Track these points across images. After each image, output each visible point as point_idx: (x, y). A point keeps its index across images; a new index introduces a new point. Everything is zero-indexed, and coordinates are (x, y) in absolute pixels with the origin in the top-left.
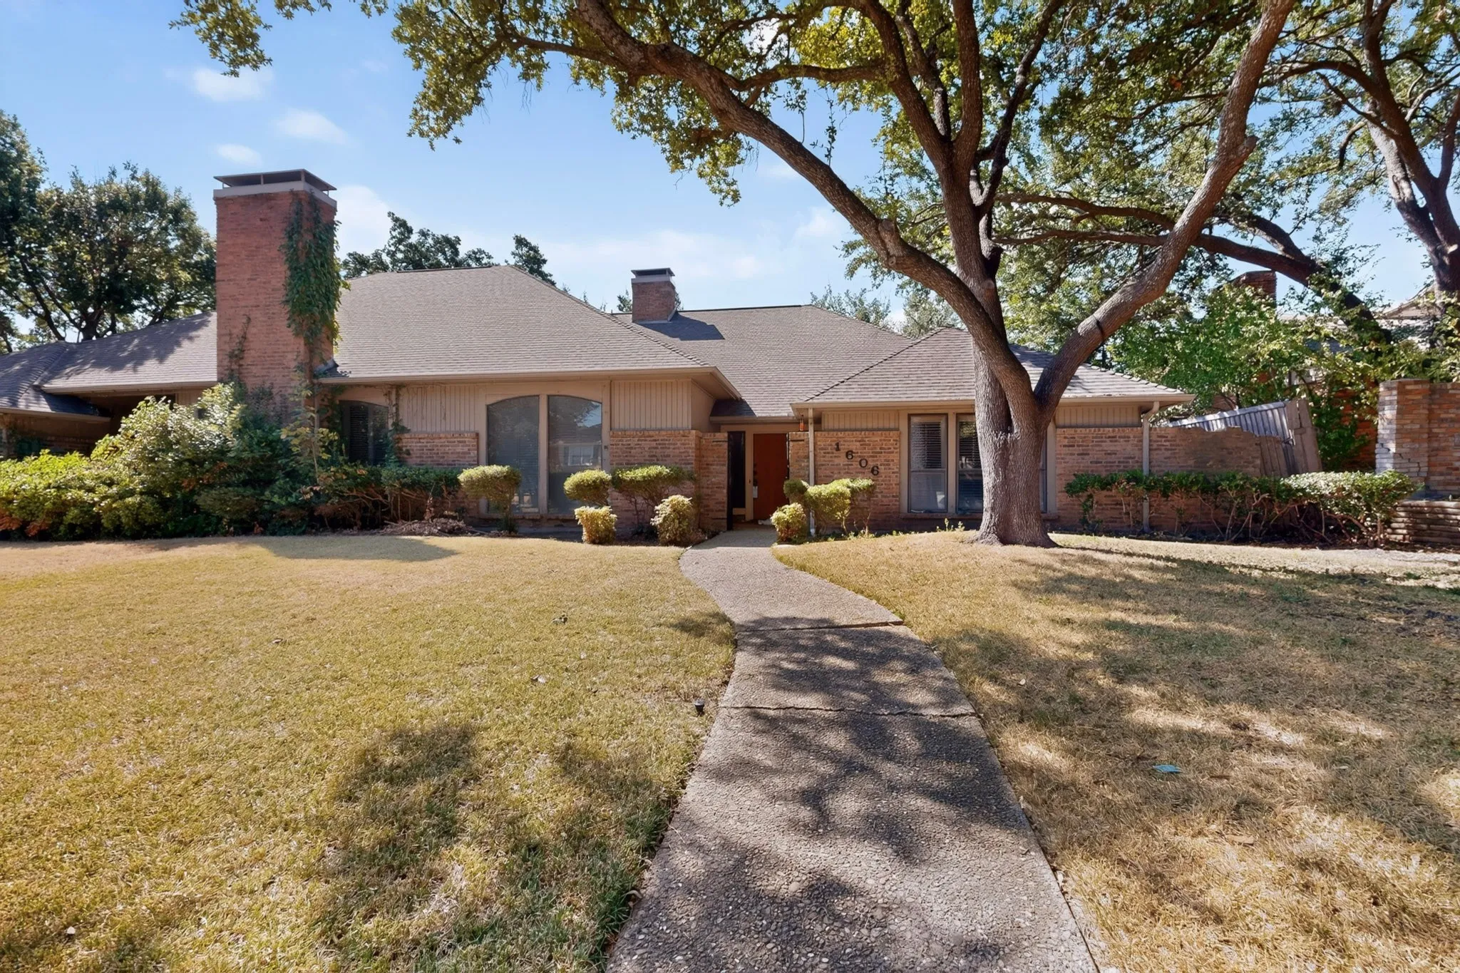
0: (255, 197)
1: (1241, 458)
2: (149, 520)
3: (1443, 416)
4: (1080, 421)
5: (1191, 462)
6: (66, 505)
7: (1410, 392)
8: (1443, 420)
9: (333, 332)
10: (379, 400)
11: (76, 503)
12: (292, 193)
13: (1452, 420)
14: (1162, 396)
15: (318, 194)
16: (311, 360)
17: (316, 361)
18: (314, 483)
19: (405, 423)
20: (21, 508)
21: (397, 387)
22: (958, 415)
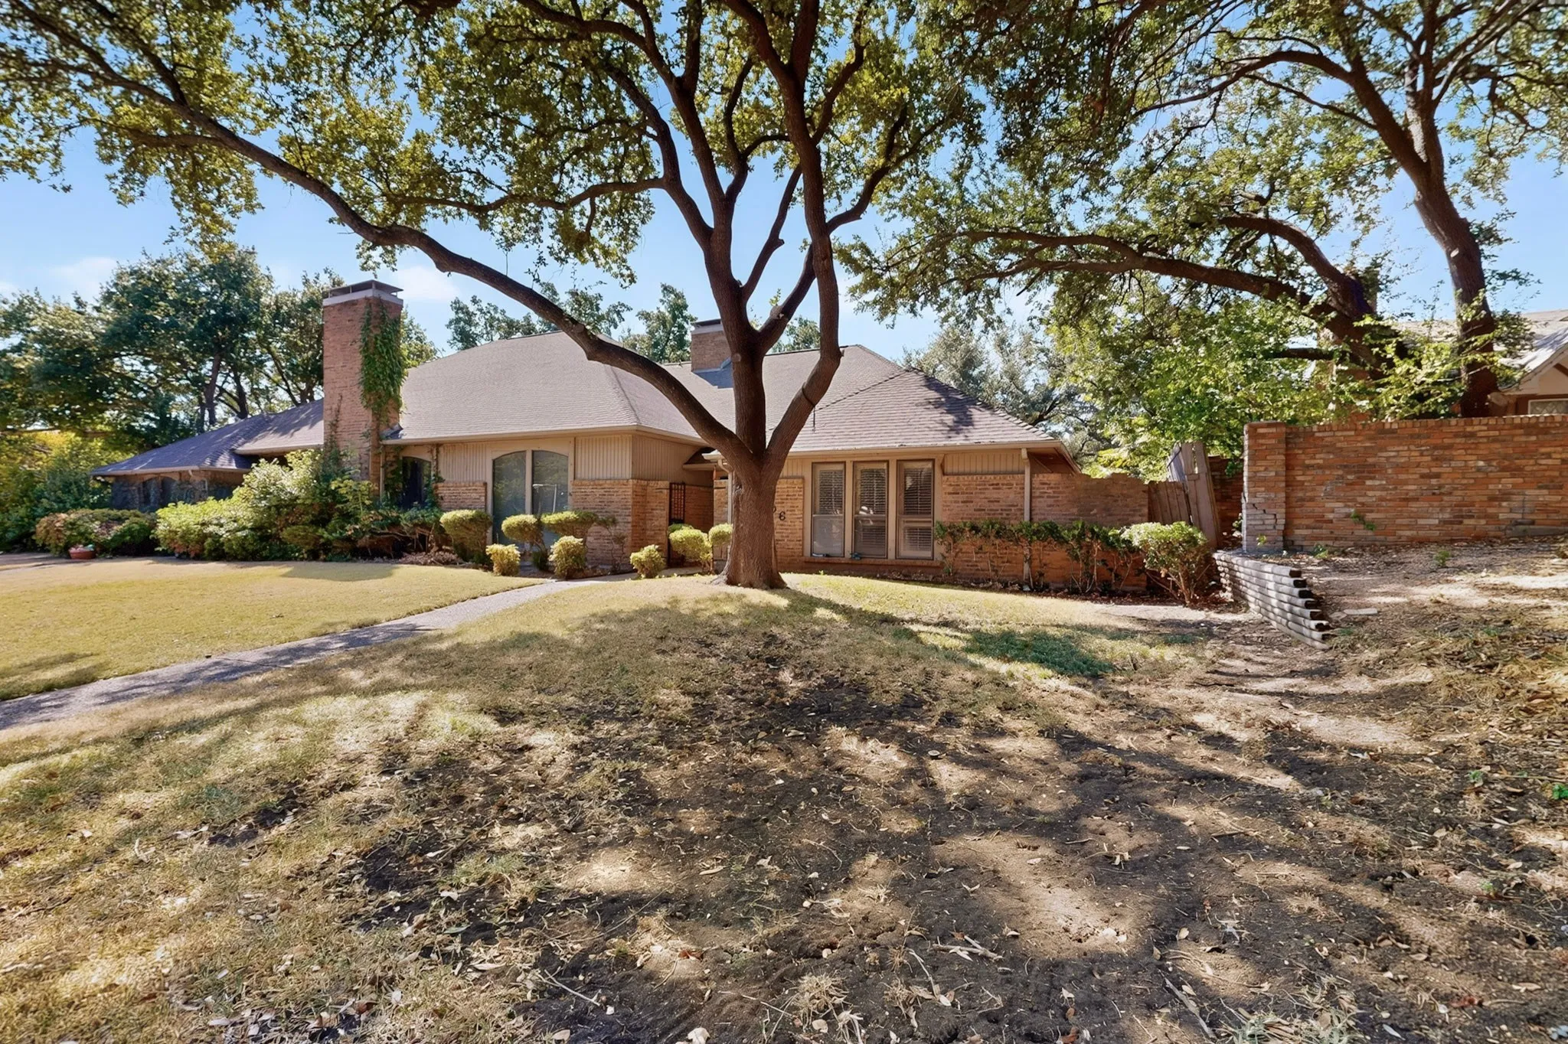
0: (345, 304)
1: (1127, 506)
2: (251, 548)
3: (1307, 462)
4: (961, 470)
5: (1075, 510)
6: (206, 536)
7: (1263, 436)
8: (1308, 467)
9: (398, 404)
10: (426, 456)
11: (210, 535)
12: (366, 299)
13: (1320, 467)
14: (1028, 442)
15: (385, 297)
16: (378, 427)
17: (382, 427)
18: (357, 521)
19: (442, 475)
20: (182, 537)
21: (437, 446)
22: (854, 463)
